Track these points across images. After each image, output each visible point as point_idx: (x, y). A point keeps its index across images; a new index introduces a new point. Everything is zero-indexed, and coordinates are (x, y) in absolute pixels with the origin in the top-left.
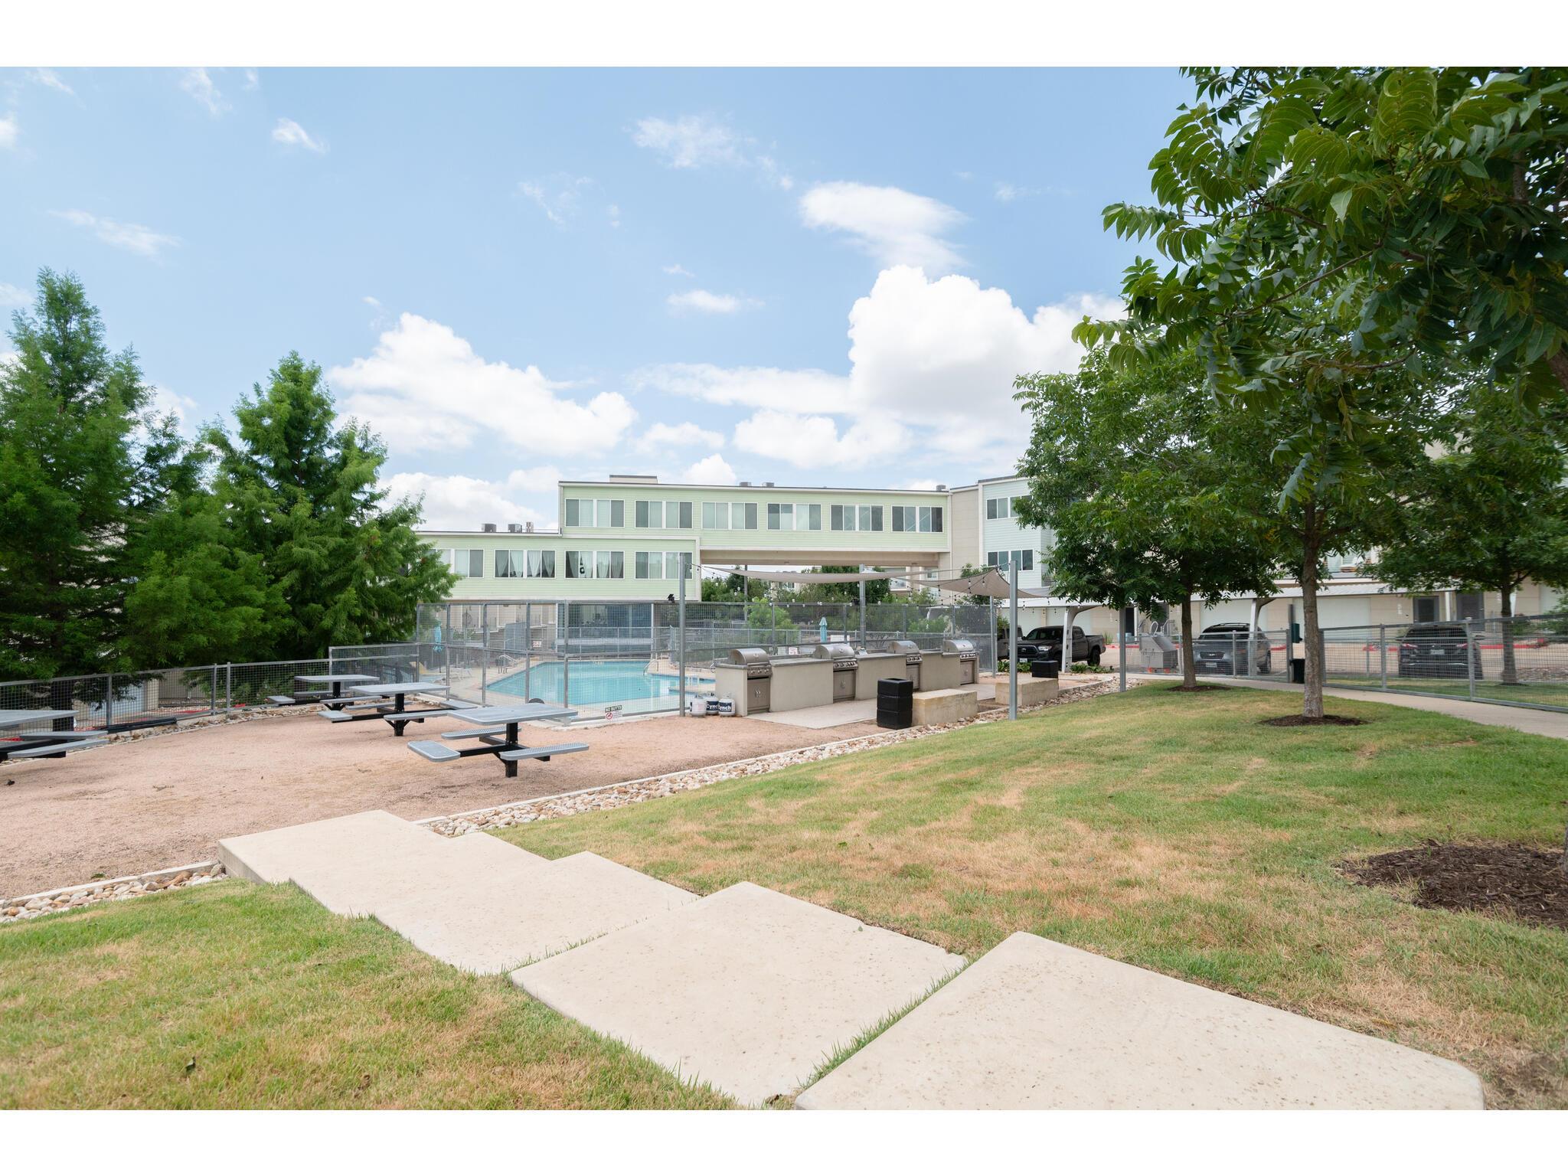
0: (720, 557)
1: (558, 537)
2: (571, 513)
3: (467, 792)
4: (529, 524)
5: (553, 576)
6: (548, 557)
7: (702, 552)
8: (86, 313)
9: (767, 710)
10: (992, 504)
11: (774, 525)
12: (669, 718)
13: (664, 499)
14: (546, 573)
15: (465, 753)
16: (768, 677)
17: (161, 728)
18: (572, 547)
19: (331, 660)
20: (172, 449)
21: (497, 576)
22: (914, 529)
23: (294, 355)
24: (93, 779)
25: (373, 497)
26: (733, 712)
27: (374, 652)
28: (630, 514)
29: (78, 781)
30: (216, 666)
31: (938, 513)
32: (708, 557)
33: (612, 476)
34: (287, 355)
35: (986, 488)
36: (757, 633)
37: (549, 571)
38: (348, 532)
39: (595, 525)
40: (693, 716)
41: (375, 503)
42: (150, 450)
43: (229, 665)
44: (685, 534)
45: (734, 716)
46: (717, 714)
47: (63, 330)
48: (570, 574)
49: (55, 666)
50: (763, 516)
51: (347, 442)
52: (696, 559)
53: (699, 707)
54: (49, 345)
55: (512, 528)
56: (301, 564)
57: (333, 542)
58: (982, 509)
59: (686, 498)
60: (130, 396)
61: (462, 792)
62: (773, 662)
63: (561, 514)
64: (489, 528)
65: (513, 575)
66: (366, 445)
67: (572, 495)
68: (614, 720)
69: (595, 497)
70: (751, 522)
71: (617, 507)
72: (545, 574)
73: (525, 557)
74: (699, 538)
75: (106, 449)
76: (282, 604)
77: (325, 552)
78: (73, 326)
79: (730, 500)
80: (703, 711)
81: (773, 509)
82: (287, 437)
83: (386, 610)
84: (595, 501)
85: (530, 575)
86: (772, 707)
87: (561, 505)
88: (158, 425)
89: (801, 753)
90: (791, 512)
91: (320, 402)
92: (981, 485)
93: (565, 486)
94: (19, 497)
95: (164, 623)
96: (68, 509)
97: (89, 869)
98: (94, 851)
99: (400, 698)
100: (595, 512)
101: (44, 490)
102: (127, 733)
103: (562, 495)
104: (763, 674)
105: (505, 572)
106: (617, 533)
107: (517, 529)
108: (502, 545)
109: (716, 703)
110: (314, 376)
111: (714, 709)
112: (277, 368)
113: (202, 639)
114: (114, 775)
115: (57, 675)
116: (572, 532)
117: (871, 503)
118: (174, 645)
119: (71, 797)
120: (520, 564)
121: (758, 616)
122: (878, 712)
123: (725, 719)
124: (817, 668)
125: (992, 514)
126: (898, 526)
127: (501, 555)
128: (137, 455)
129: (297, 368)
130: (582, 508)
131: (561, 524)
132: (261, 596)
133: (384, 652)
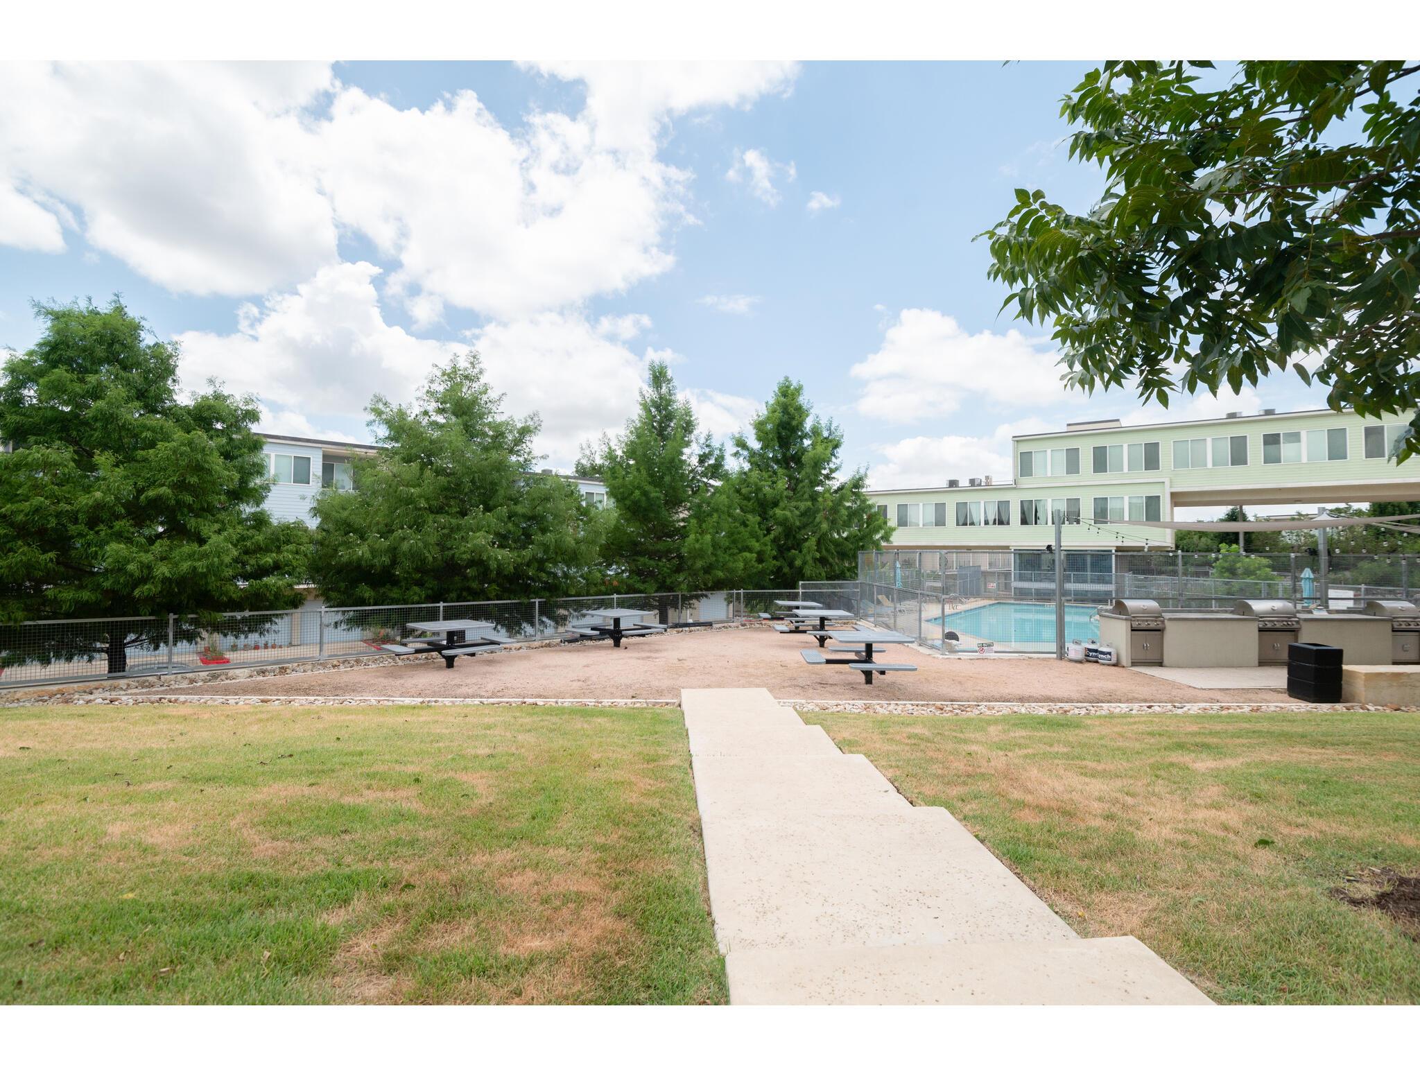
0: (1197, 499)
1: (1014, 487)
2: (1025, 464)
3: (831, 689)
4: (987, 478)
5: (1008, 523)
6: (1003, 506)
7: (1173, 495)
8: (669, 381)
9: (1160, 664)
11: (1272, 458)
12: (1044, 659)
13: (1125, 443)
14: (1001, 521)
15: (829, 662)
16: (1160, 630)
17: (703, 628)
18: (1027, 496)
19: (801, 591)
20: (711, 454)
21: (958, 524)
23: (787, 379)
24: (657, 651)
25: (832, 471)
26: (1114, 660)
27: (834, 587)
28: (1086, 460)
29: (651, 651)
30: (735, 591)
32: (1179, 499)
33: (1069, 425)
34: (782, 380)
36: (1227, 583)
37: (1004, 519)
38: (814, 497)
39: (1049, 474)
40: (1071, 661)
41: (833, 475)
42: (700, 456)
43: (742, 591)
44: (1152, 476)
45: (1114, 665)
46: (1097, 662)
47: (660, 394)
48: (1024, 521)
49: (655, 586)
50: (1256, 449)
51: (816, 432)
52: (1165, 503)
53: (1074, 651)
54: (654, 403)
55: (972, 482)
56: (783, 522)
57: (804, 505)
59: (1152, 438)
60: (688, 427)
61: (829, 688)
62: (1167, 616)
63: (1015, 467)
64: (953, 483)
65: (972, 524)
66: (830, 434)
67: (1025, 448)
68: (986, 655)
69: (1049, 447)
70: (1239, 459)
71: (1073, 456)
72: (1001, 523)
73: (982, 507)
74: (1166, 481)
75: (672, 460)
76: (770, 551)
77: (797, 513)
78: (664, 390)
79: (1209, 436)
80: (1080, 656)
81: (1272, 440)
82: (780, 438)
83: (843, 555)
84: (1049, 451)
85: (987, 523)
86: (1166, 662)
87: (1015, 457)
88: (702, 441)
89: (1149, 707)
90: (1299, 441)
91: (799, 409)
93: (1018, 440)
94: (637, 492)
95: (699, 564)
96: (658, 498)
97: (631, 693)
98: (637, 686)
99: (823, 619)
100: (1050, 463)
101: (648, 488)
102: (687, 629)
103: (1015, 449)
104: (1158, 627)
105: (964, 521)
106: (1073, 480)
107: (976, 483)
108: (961, 498)
109: (1096, 651)
110: (799, 390)
111: (1091, 656)
112: (776, 390)
113: (720, 574)
114: (665, 650)
115: (656, 592)
116: (1026, 482)
118: (707, 576)
119: (643, 658)
120: (978, 514)
121: (1226, 565)
122: (1289, 679)
123: (1102, 667)
124: (1241, 624)
127: (961, 507)
128: (694, 461)
129: (788, 387)
130: (1036, 460)
131: (1015, 475)
132: (757, 546)
133: (841, 586)
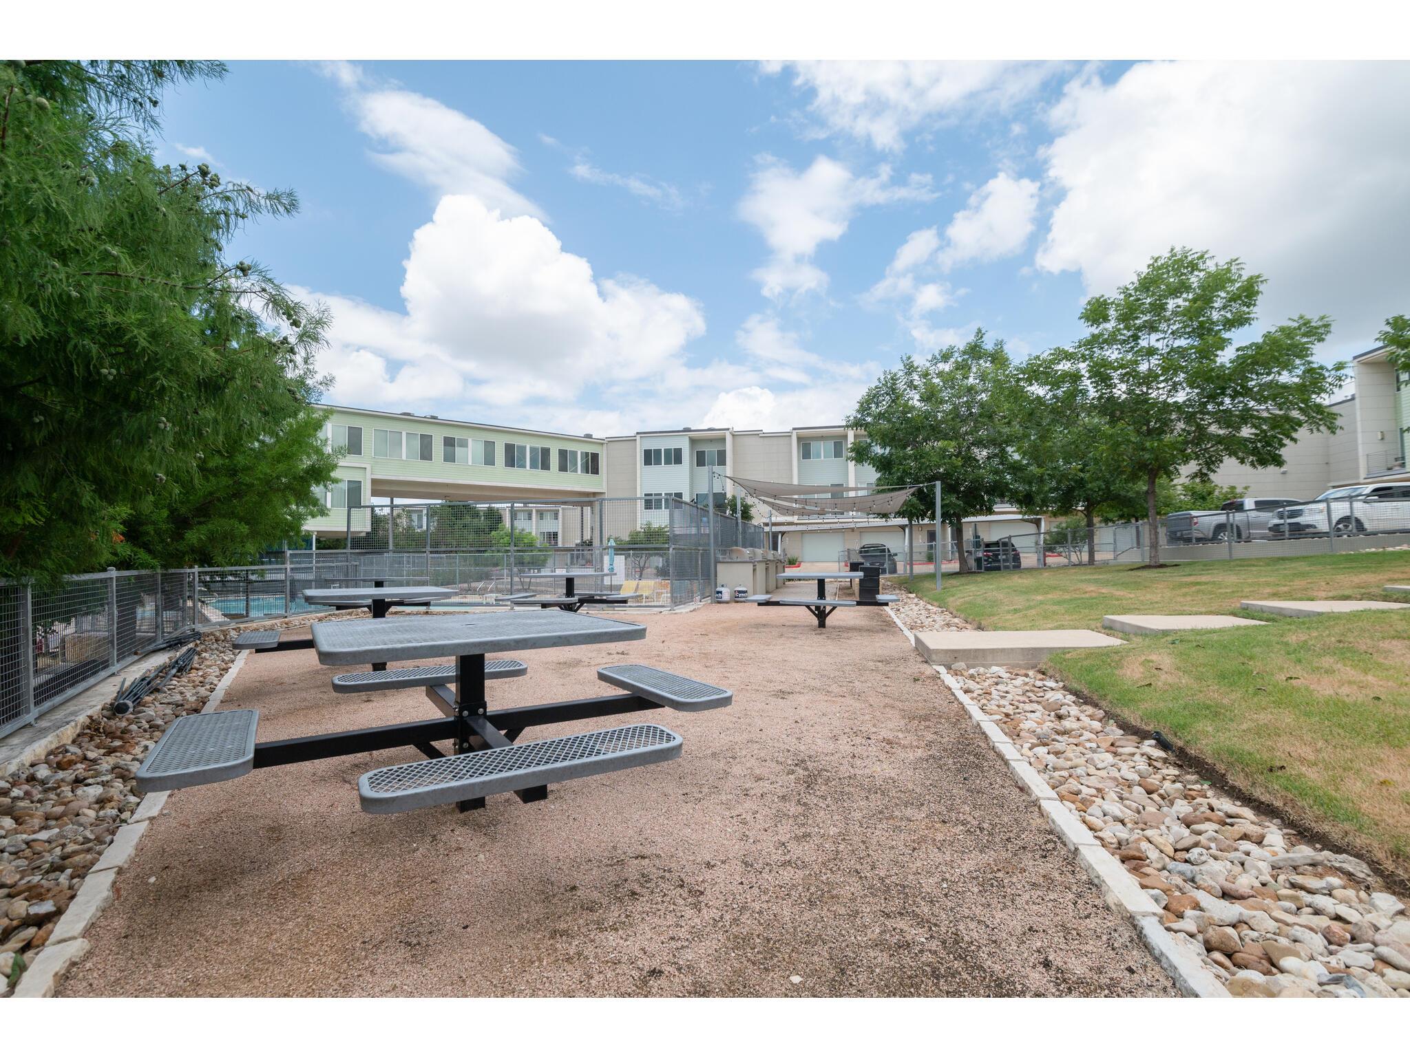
7: (374, 482)
10: (648, 454)
11: (450, 458)
22: (576, 471)
31: (595, 457)
32: (379, 488)
35: (643, 440)
44: (355, 461)
50: (438, 448)
52: (366, 489)
58: (640, 457)
59: (356, 422)
70: (426, 454)
74: (367, 467)
79: (404, 429)
81: (449, 442)
90: (466, 446)
92: (638, 436)
117: (540, 444)
125: (648, 461)
126: (563, 468)
